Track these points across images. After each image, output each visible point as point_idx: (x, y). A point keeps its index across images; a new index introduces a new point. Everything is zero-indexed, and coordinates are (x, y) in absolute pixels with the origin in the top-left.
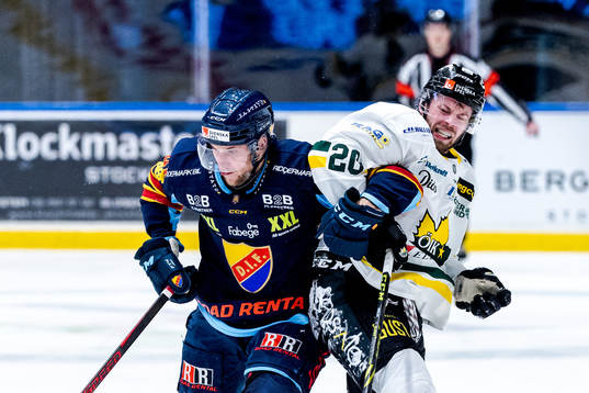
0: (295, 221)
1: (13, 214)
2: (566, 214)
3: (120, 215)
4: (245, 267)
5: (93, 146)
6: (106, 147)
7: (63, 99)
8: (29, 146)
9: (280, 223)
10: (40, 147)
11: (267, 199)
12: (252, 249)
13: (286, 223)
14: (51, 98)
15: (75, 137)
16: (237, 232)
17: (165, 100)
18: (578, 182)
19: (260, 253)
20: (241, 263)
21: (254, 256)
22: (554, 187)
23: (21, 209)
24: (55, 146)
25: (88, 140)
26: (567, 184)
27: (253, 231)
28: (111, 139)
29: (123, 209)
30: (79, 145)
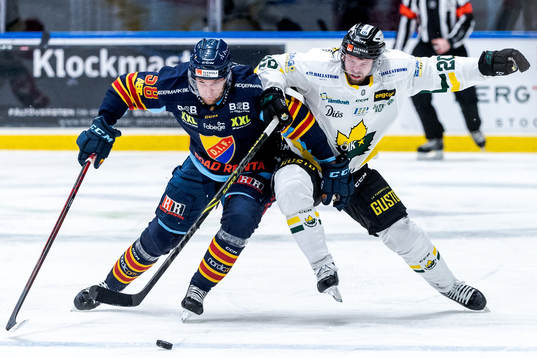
0: (248, 121)
1: (62, 122)
2: (511, 120)
3: (150, 122)
4: (217, 150)
5: (127, 66)
6: (138, 66)
7: (103, 29)
8: (75, 66)
9: (238, 121)
10: (85, 67)
11: (232, 106)
12: (220, 139)
13: (242, 121)
14: (93, 29)
15: (113, 59)
16: (210, 127)
17: (185, 30)
18: (521, 95)
19: (226, 141)
20: (214, 148)
21: (223, 143)
22: (501, 99)
23: (69, 117)
24: (96, 67)
25: (123, 62)
26: (512, 97)
27: (221, 127)
28: (141, 60)
29: (151, 117)
30: (116, 66)
